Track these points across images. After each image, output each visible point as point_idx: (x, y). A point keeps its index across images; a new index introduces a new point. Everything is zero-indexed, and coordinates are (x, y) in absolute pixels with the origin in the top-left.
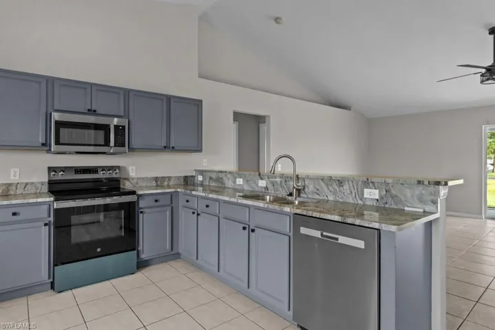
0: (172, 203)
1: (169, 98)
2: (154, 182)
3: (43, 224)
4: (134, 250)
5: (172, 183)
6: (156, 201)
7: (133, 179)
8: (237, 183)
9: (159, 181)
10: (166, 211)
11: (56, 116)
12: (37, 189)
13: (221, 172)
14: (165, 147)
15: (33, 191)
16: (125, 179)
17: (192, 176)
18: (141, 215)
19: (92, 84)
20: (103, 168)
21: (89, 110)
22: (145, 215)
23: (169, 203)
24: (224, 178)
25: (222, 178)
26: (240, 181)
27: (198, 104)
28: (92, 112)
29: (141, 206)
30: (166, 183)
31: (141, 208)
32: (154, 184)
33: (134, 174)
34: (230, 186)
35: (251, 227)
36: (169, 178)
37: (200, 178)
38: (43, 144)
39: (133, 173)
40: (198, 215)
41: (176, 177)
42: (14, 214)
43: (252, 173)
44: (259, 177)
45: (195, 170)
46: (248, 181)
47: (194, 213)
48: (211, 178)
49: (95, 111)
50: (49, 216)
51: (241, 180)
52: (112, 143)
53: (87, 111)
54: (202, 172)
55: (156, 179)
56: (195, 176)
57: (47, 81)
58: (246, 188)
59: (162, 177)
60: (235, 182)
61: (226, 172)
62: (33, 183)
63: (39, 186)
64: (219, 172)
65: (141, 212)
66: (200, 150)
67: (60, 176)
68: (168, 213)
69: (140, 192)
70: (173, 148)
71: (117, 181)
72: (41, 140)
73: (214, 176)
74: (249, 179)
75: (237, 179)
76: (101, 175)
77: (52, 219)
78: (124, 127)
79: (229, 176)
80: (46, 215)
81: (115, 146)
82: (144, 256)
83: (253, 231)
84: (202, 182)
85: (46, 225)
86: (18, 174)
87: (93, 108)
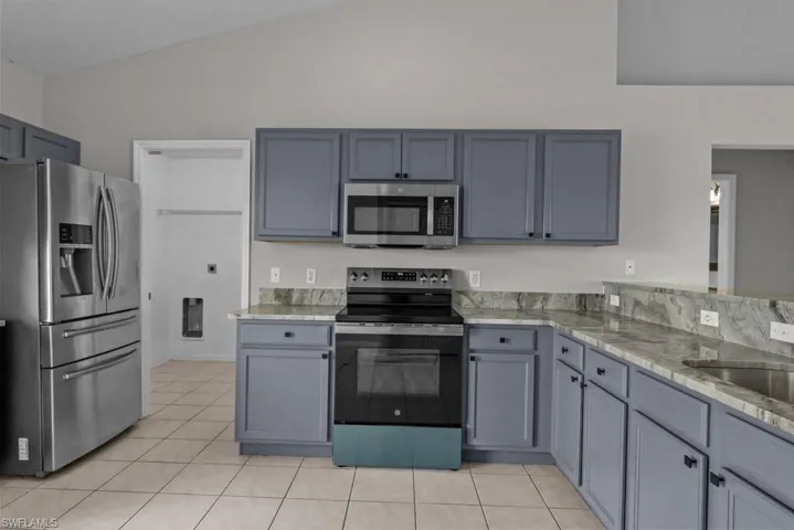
0: (536, 348)
1: (541, 138)
2: (514, 302)
3: (320, 354)
4: (458, 426)
5: (550, 306)
6: (502, 340)
7: (475, 293)
8: (703, 322)
9: (525, 303)
10: (524, 363)
11: (351, 190)
12: (335, 300)
13: (662, 291)
14: (531, 235)
15: (329, 303)
16: (461, 292)
17: (597, 295)
18: (472, 364)
19: (402, 132)
20: (424, 273)
21: (397, 175)
22: (480, 364)
23: (531, 347)
24: (670, 307)
25: (663, 306)
26: (710, 318)
27: (611, 139)
28: (401, 177)
29: (472, 346)
30: (538, 306)
31: (473, 351)
32: (514, 305)
33: (478, 285)
34: (684, 327)
35: (716, 470)
36: (546, 297)
37: (615, 301)
38: (334, 233)
39: (475, 282)
40: (583, 386)
41: (558, 294)
42: (288, 335)
43: (748, 300)
44: (771, 314)
45: (604, 283)
46: (734, 320)
47: (574, 379)
48: (637, 303)
49: (406, 176)
50: (331, 344)
51: (715, 315)
52: (430, 230)
53: (394, 178)
54: (618, 289)
55: (518, 296)
56: (603, 296)
57: (341, 137)
58: (728, 337)
59: (530, 294)
60: (696, 320)
61: (672, 292)
62: (330, 291)
63: (338, 295)
64: (656, 290)
65: (473, 359)
66: (614, 241)
67: (362, 283)
68: (528, 368)
69: (472, 321)
70: (548, 235)
71: (447, 294)
72: (333, 227)
73: (644, 298)
74: (739, 315)
75: (704, 313)
76: (420, 284)
77: (333, 349)
78: (451, 200)
79: (680, 302)
80: (325, 341)
81: (436, 233)
82: (477, 442)
83: (719, 480)
84: (618, 309)
85: (324, 356)
86: (314, 277)
87: (404, 172)
